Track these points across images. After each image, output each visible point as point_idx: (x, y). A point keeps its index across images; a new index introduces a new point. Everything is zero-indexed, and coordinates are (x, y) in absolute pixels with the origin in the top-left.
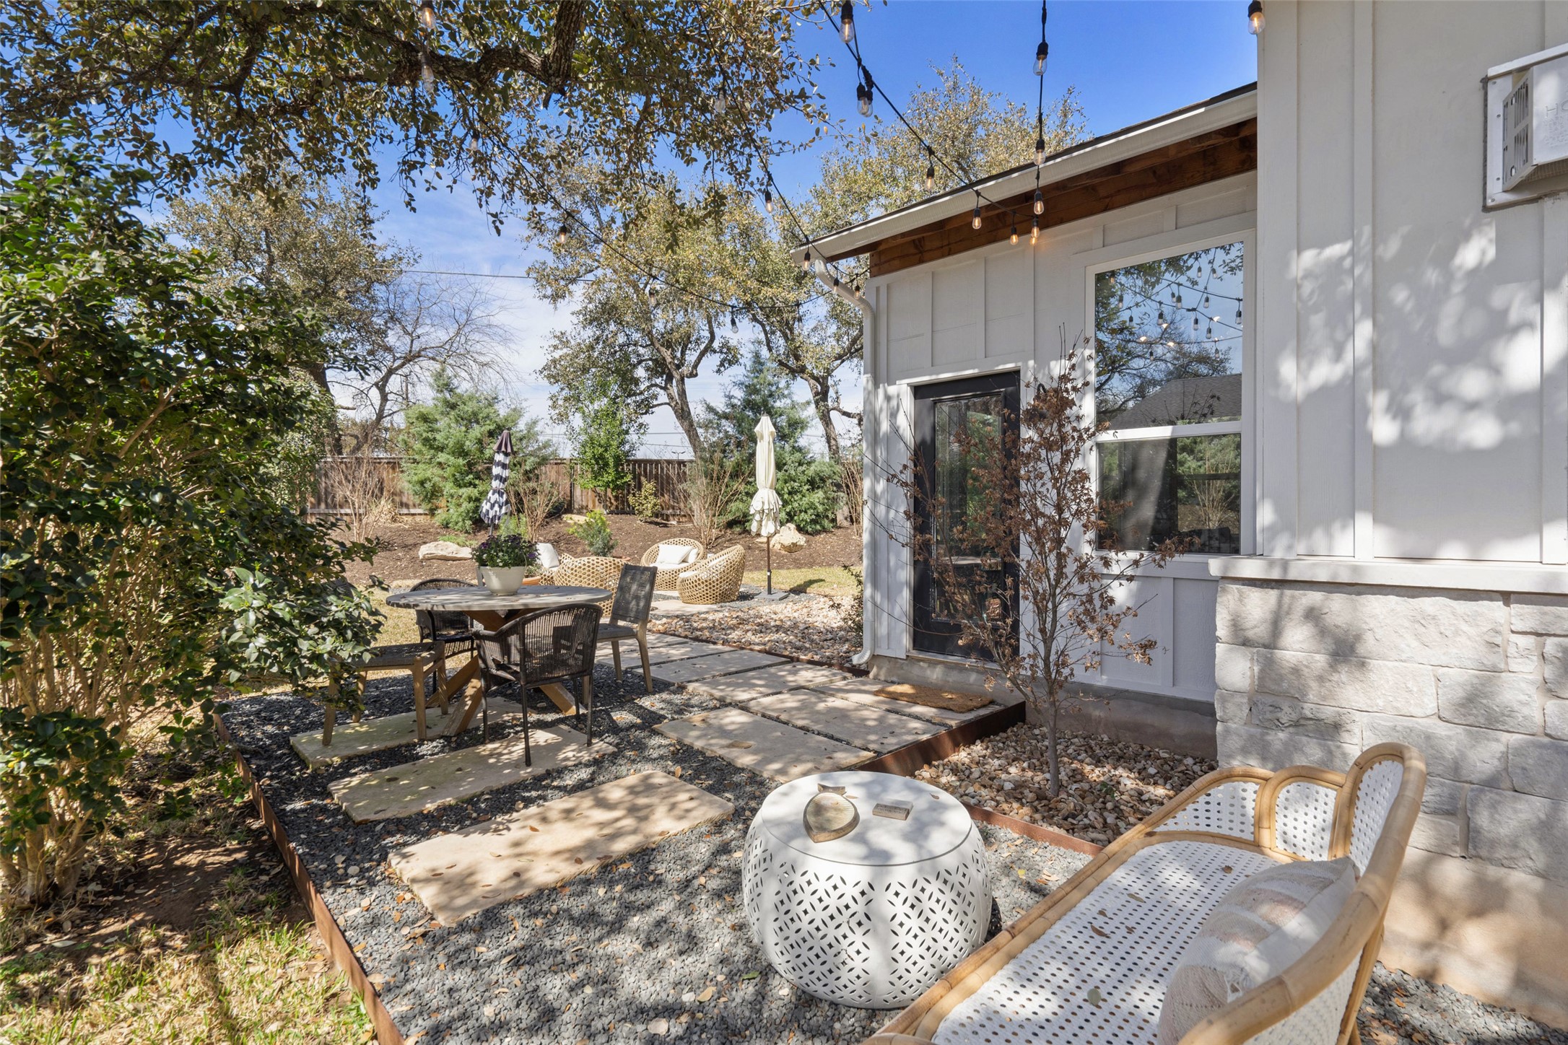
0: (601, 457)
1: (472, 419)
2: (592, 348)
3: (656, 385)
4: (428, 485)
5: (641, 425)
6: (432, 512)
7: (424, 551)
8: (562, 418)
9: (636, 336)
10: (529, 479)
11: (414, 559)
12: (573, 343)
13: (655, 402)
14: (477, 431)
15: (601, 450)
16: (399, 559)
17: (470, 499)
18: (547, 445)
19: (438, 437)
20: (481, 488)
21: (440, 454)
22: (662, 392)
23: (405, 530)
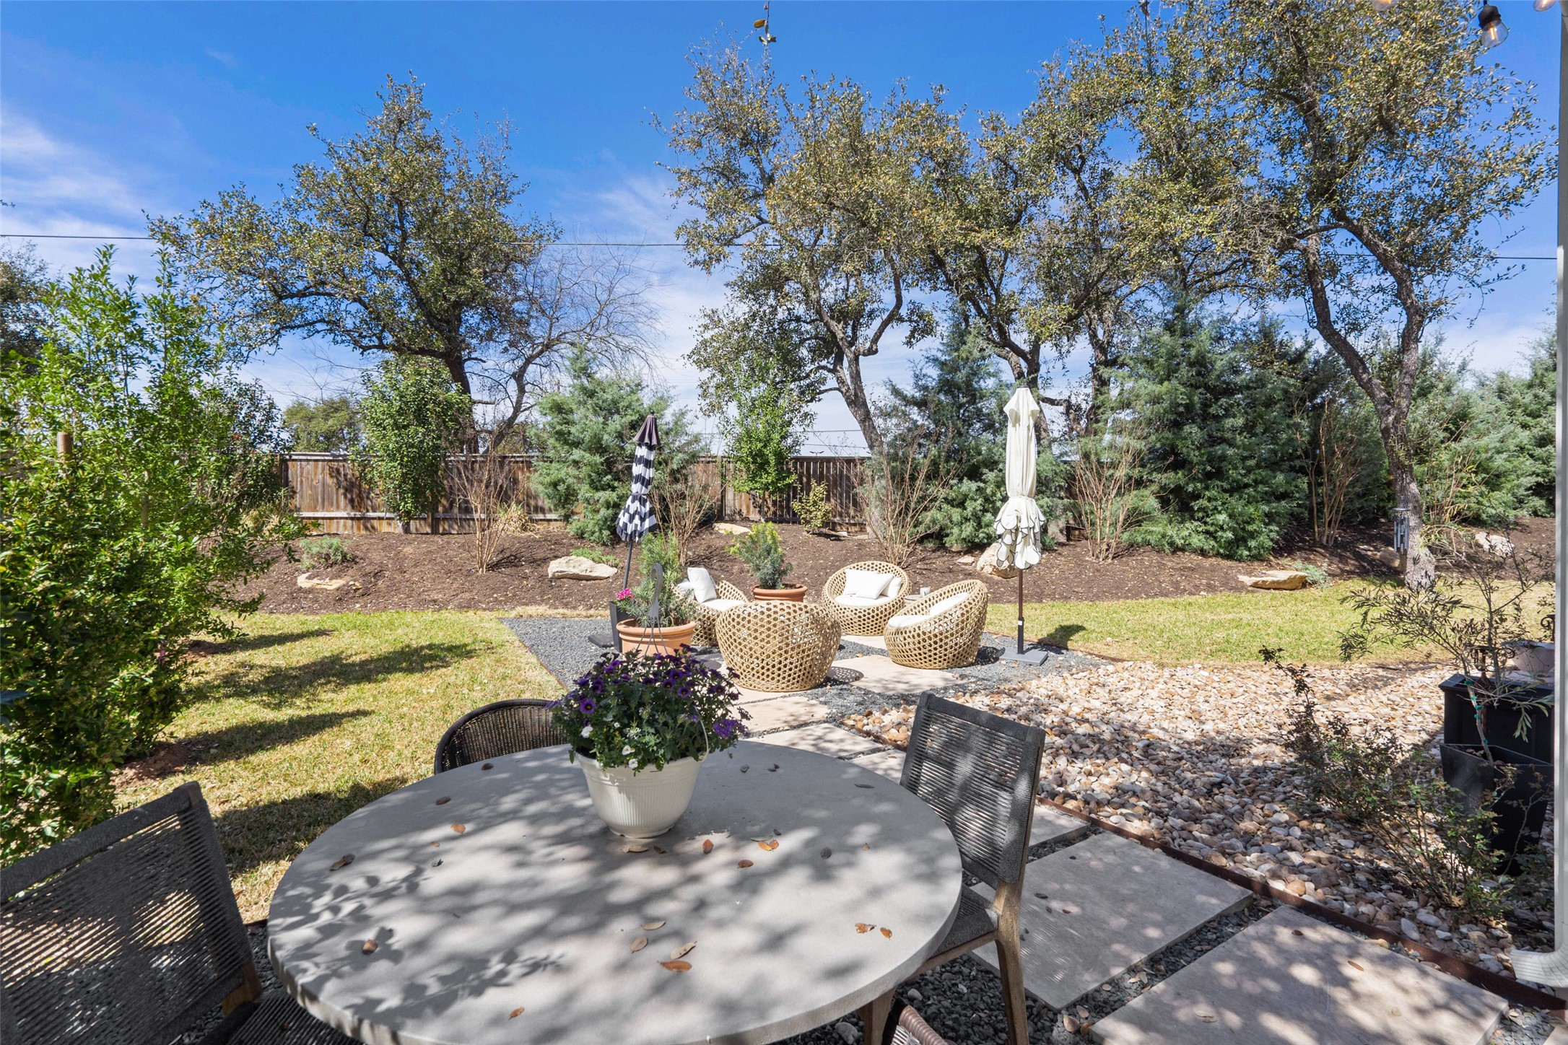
0: (760, 454)
1: (611, 409)
2: (747, 326)
3: (824, 368)
4: (561, 488)
5: (806, 415)
6: (567, 518)
7: (555, 567)
8: (713, 409)
9: (800, 310)
10: (676, 481)
11: (543, 577)
12: (725, 322)
13: (823, 388)
14: (616, 423)
15: (760, 445)
16: (526, 578)
17: (608, 505)
18: (697, 439)
19: (573, 430)
20: (620, 491)
21: (575, 451)
22: (830, 375)
23: (535, 540)
